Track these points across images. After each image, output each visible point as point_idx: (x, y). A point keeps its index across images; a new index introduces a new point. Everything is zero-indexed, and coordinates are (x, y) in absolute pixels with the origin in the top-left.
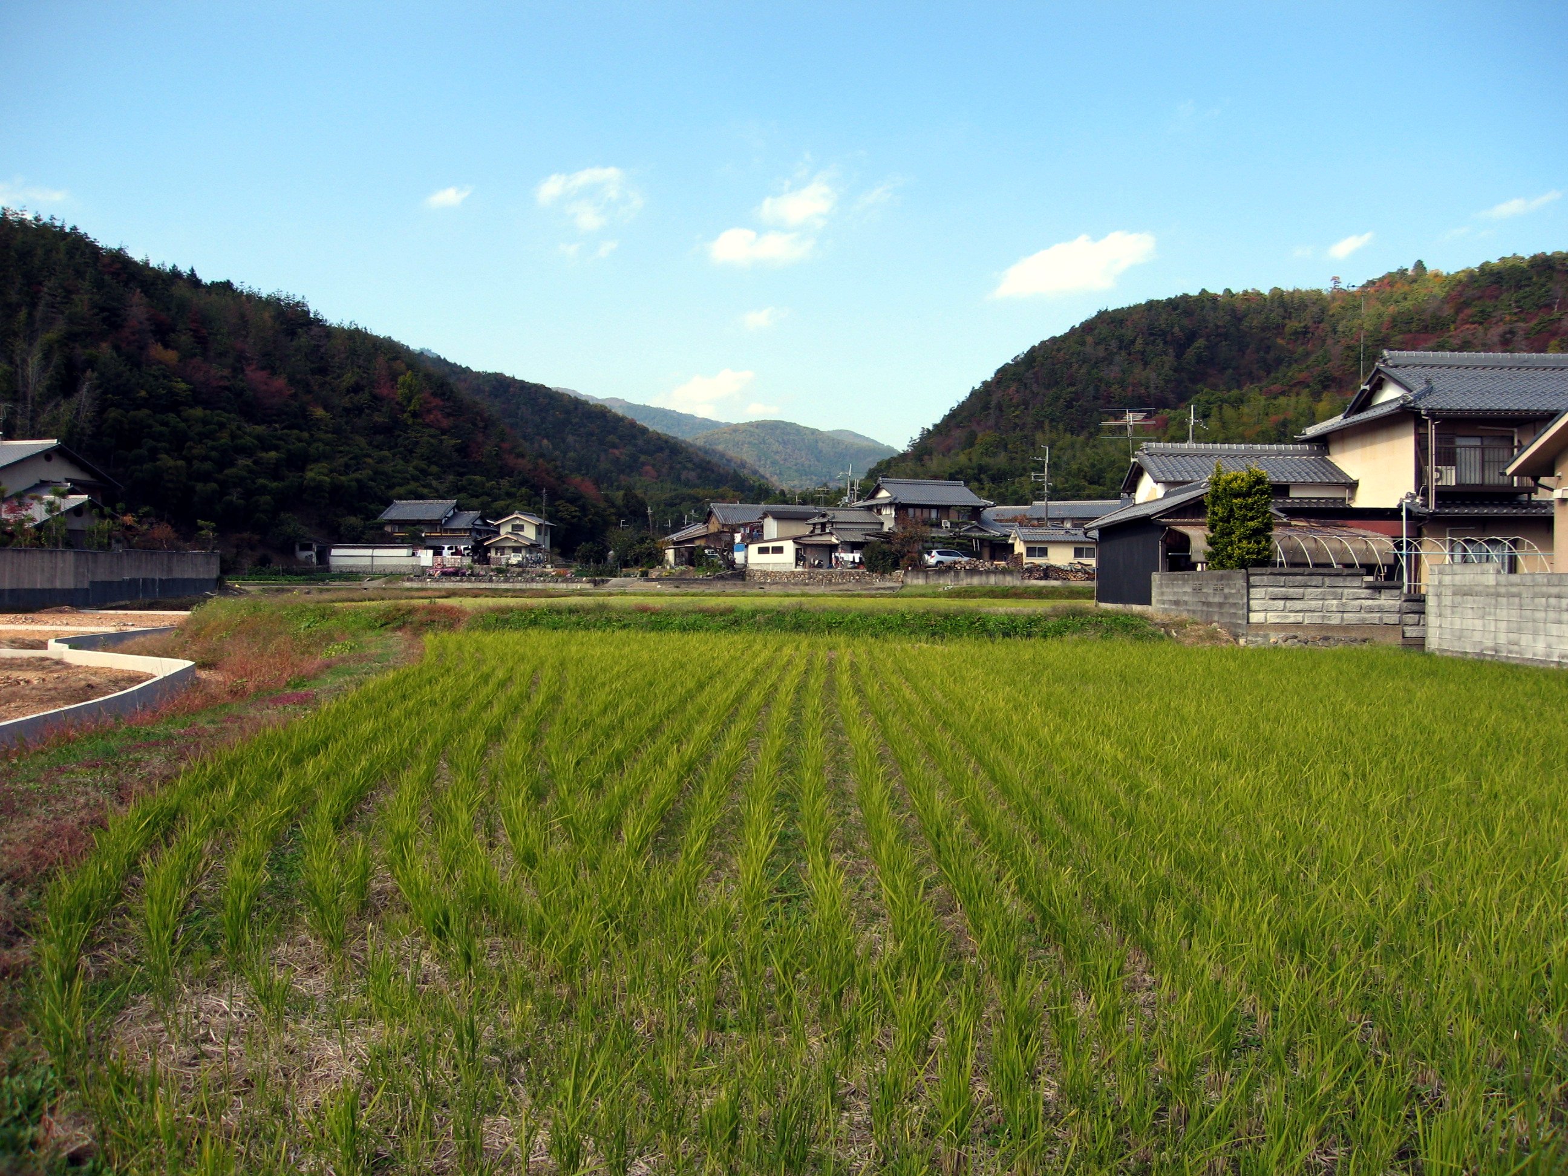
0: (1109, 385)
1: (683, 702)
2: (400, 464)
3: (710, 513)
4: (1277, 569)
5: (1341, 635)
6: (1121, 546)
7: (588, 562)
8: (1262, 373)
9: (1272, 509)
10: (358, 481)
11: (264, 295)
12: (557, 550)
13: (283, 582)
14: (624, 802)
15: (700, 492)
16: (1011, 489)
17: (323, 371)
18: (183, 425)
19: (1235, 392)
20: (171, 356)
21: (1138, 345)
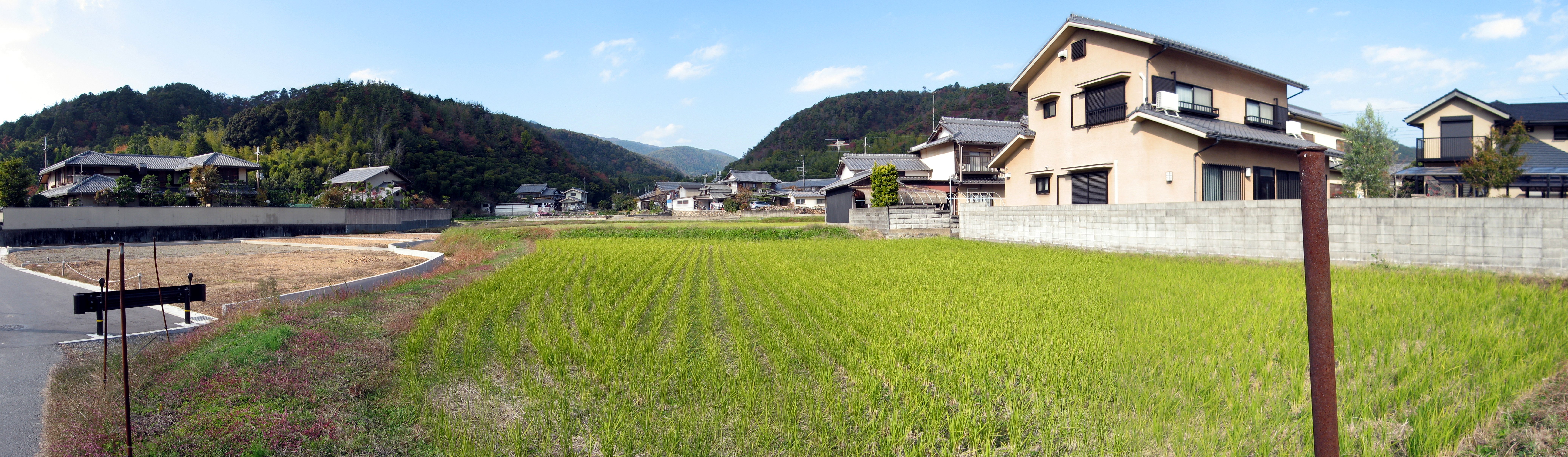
0: (830, 129)
1: (648, 268)
2: (523, 169)
3: (656, 187)
4: (901, 206)
5: (927, 233)
6: (835, 198)
7: (604, 208)
8: (895, 125)
9: (898, 181)
10: (506, 177)
11: (465, 103)
12: (590, 204)
13: (477, 221)
14: (625, 309)
15: (651, 178)
16: (789, 174)
17: (490, 132)
18: (435, 158)
19: (884, 133)
20: (430, 130)
21: (843, 112)
